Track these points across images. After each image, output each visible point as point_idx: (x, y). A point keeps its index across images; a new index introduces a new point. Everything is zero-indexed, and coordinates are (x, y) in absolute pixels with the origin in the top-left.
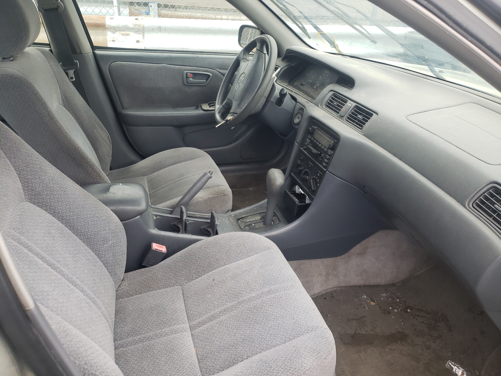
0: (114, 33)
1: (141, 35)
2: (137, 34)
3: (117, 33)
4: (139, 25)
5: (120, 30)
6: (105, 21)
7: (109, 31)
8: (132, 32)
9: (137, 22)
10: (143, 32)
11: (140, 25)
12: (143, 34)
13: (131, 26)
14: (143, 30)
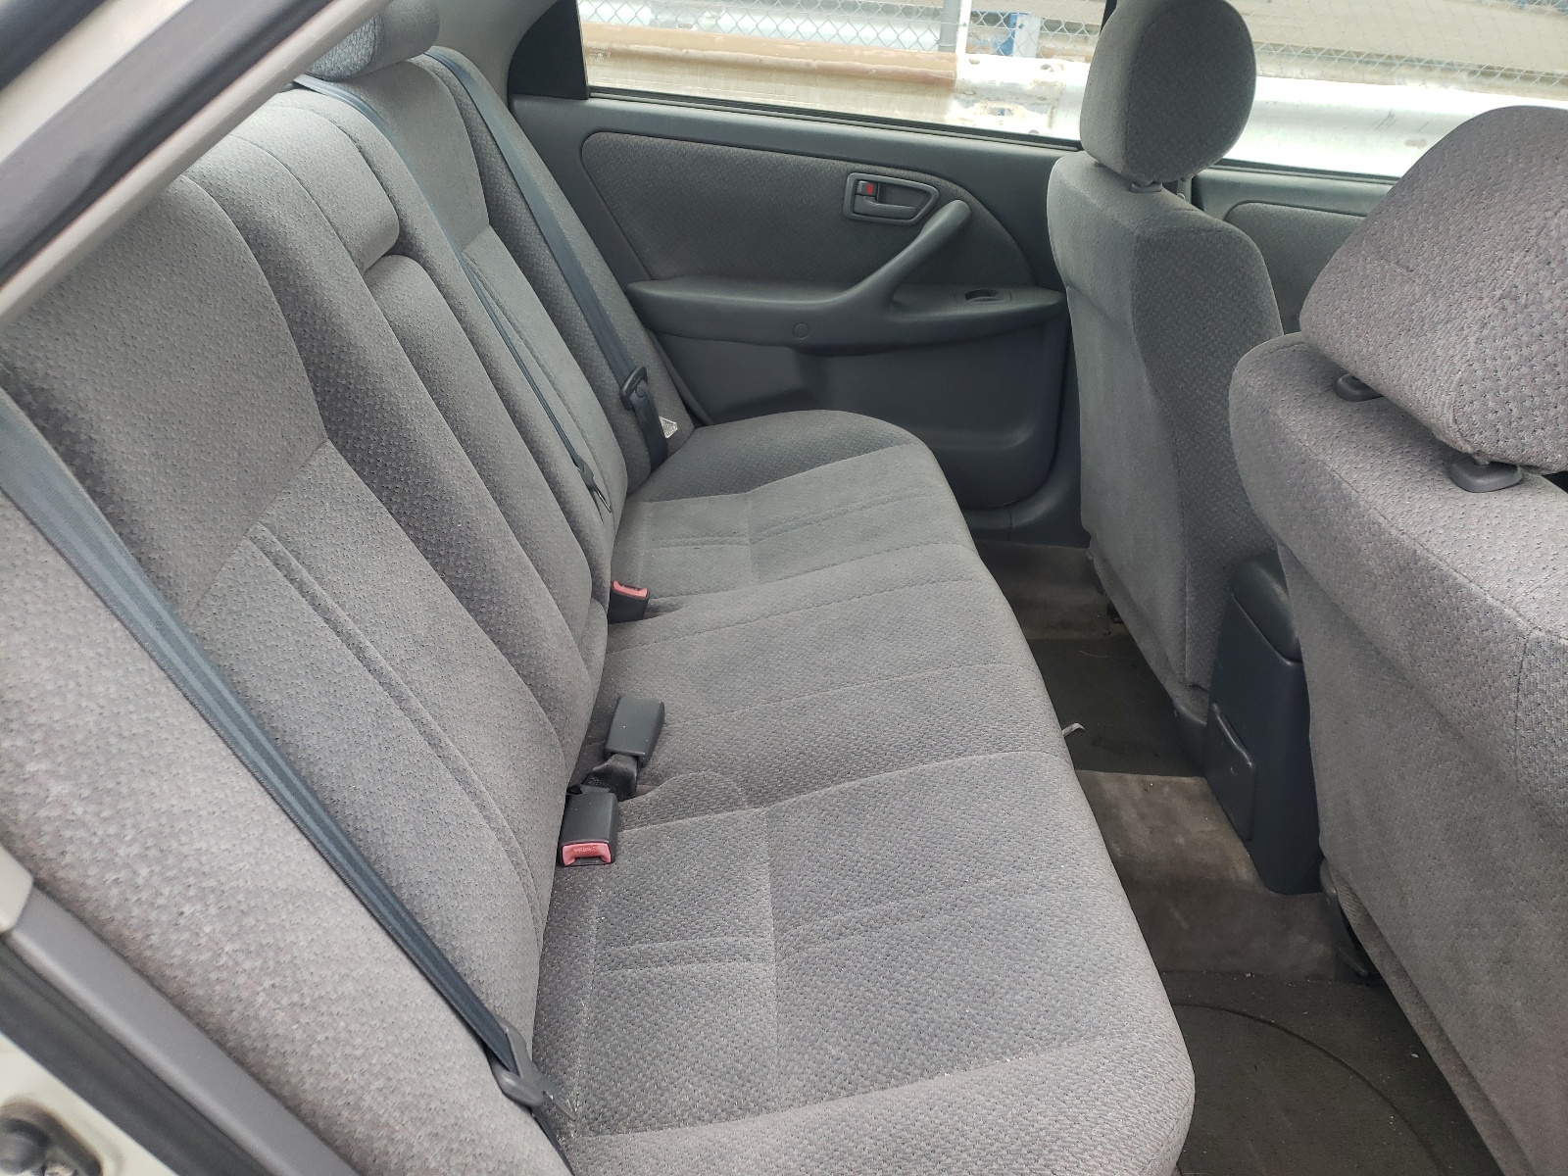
0: (968, 104)
1: (1045, 117)
2: (1033, 111)
3: (977, 105)
4: (1052, 86)
5: (988, 98)
6: (955, 68)
7: (956, 98)
8: (1021, 104)
9: (1046, 77)
10: (1054, 107)
11: (1055, 85)
12: (1052, 113)
13: (1028, 87)
14: (1058, 100)
